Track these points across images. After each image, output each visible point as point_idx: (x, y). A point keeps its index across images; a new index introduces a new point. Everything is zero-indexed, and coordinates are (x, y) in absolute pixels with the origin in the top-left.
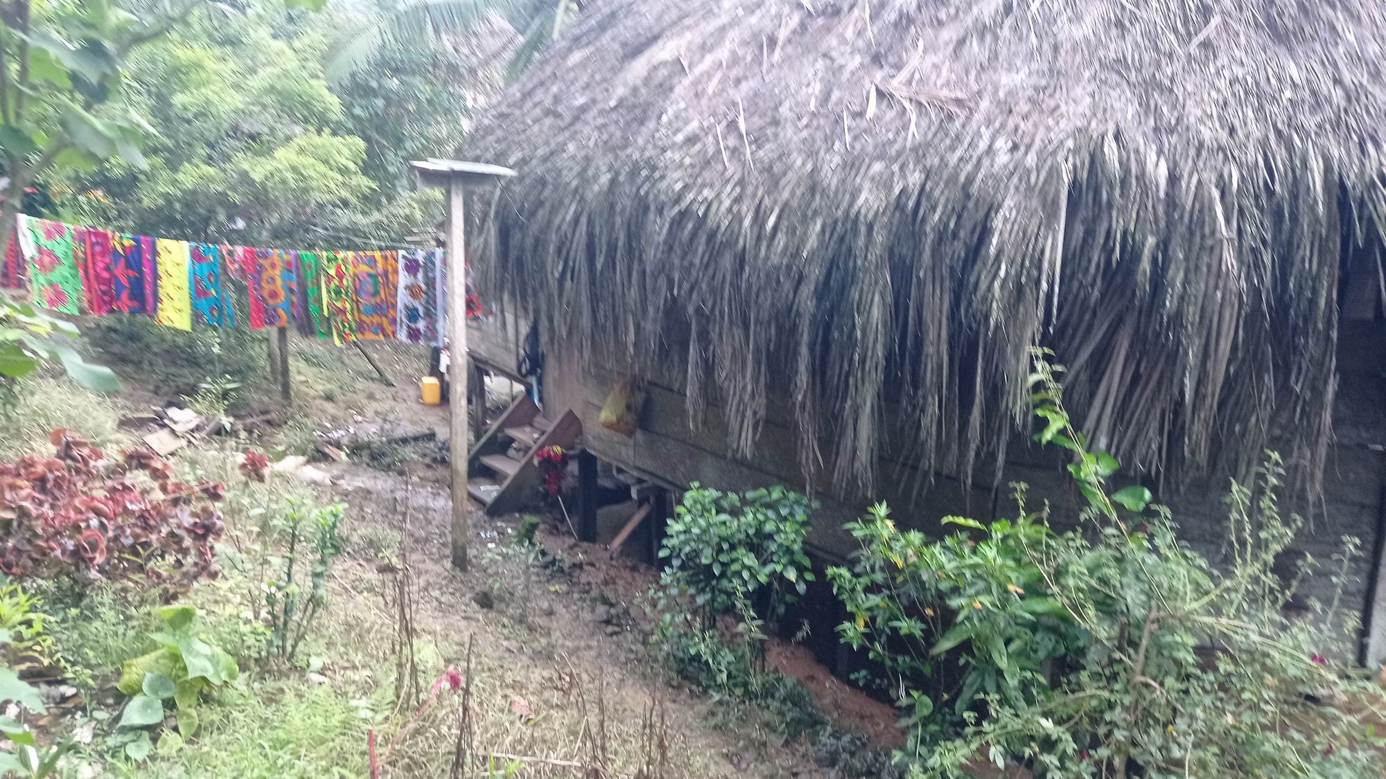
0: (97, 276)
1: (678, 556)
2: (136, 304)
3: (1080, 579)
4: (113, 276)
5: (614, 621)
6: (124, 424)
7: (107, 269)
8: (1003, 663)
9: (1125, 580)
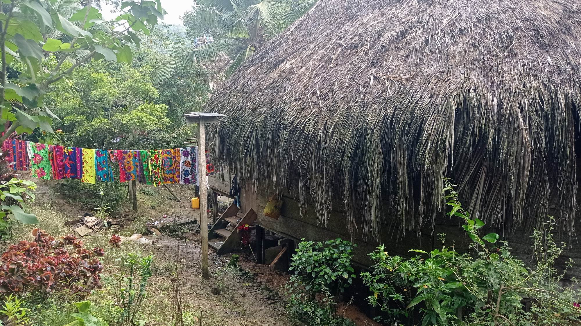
0: (57, 164)
1: (297, 270)
2: (73, 175)
3: (471, 274)
4: (64, 164)
5: (272, 298)
6: (67, 224)
7: (62, 161)
8: (439, 311)
9: (490, 273)
